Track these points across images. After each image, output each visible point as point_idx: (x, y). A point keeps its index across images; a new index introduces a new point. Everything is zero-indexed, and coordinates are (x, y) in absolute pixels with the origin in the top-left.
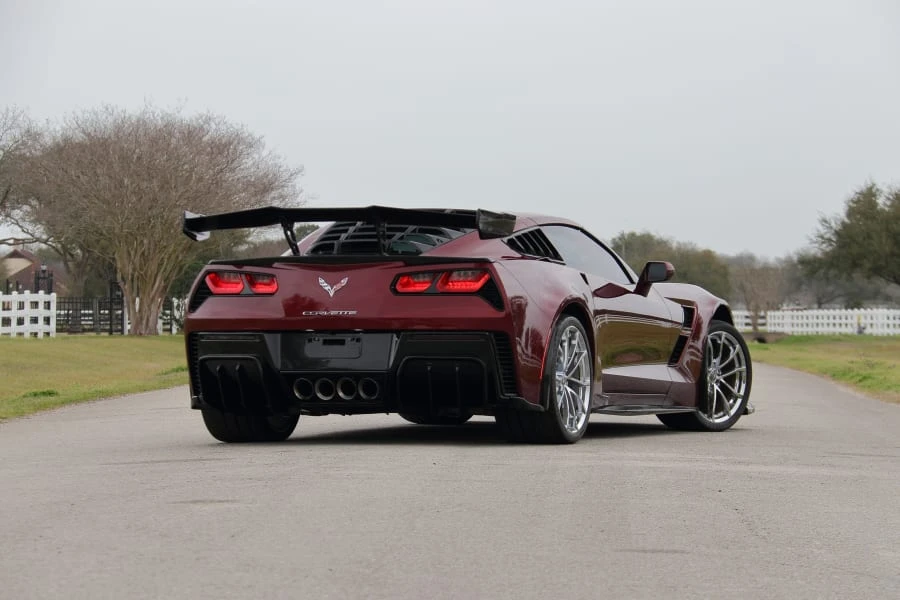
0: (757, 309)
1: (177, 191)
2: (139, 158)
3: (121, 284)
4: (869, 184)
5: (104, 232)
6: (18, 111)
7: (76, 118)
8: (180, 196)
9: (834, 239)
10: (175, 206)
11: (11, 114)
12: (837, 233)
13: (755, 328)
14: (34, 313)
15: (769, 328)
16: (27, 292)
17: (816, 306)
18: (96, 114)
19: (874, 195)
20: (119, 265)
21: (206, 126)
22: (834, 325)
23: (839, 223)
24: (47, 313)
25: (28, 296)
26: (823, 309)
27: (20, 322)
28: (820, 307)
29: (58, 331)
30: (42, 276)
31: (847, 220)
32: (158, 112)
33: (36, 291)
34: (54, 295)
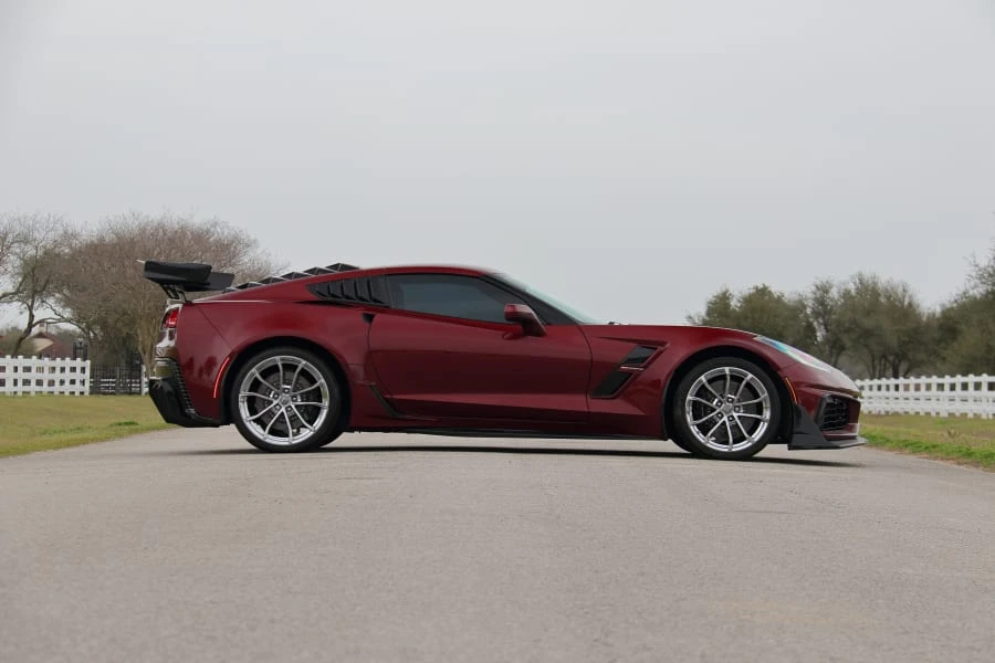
4: (724, 289)
5: (129, 312)
6: (58, 217)
7: (109, 222)
14: (73, 376)
16: (68, 359)
18: (125, 219)
19: (728, 298)
20: (140, 339)
21: (212, 229)
23: (700, 318)
24: (82, 377)
25: (68, 363)
27: (62, 383)
29: (91, 392)
30: (79, 346)
31: (706, 317)
32: (174, 218)
33: (74, 359)
34: (88, 362)
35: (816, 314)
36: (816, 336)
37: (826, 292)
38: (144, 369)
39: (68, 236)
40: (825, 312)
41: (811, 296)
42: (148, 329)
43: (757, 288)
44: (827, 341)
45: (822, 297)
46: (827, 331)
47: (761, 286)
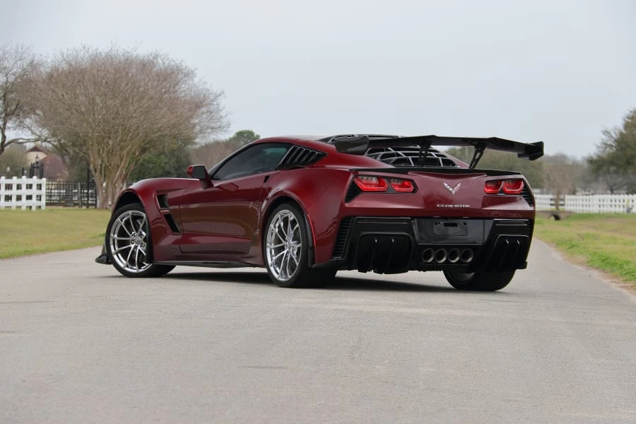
0: (559, 193)
1: (133, 107)
2: (106, 83)
3: (93, 172)
5: (81, 136)
6: (25, 48)
7: (62, 54)
8: (136, 110)
9: (614, 145)
10: (132, 117)
11: (20, 50)
12: (616, 141)
13: (557, 208)
14: (29, 192)
15: (567, 208)
17: (609, 192)
18: (76, 51)
20: (92, 159)
21: (155, 61)
22: (615, 206)
23: (617, 132)
24: (39, 192)
25: (24, 180)
26: (615, 194)
27: (19, 198)
28: (612, 193)
29: (47, 204)
30: (35, 166)
31: (624, 131)
32: (120, 50)
33: (31, 177)
34: (45, 179)
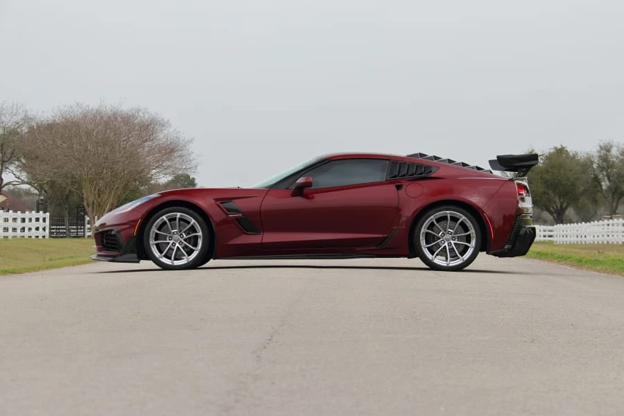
3: (86, 207)
5: (77, 177)
6: (19, 105)
7: (60, 110)
11: (15, 107)
14: (37, 224)
16: (33, 212)
18: (71, 107)
20: (85, 196)
21: (136, 115)
24: (44, 225)
25: (34, 214)
29: (50, 235)
30: (41, 203)
32: (108, 106)
33: (38, 212)
34: (48, 214)
35: (602, 168)
36: (601, 186)
37: (608, 151)
38: (87, 218)
39: (27, 119)
40: (608, 167)
41: (596, 154)
42: (91, 189)
43: (556, 148)
44: (609, 188)
45: (606, 155)
46: (610, 181)
47: (559, 147)
